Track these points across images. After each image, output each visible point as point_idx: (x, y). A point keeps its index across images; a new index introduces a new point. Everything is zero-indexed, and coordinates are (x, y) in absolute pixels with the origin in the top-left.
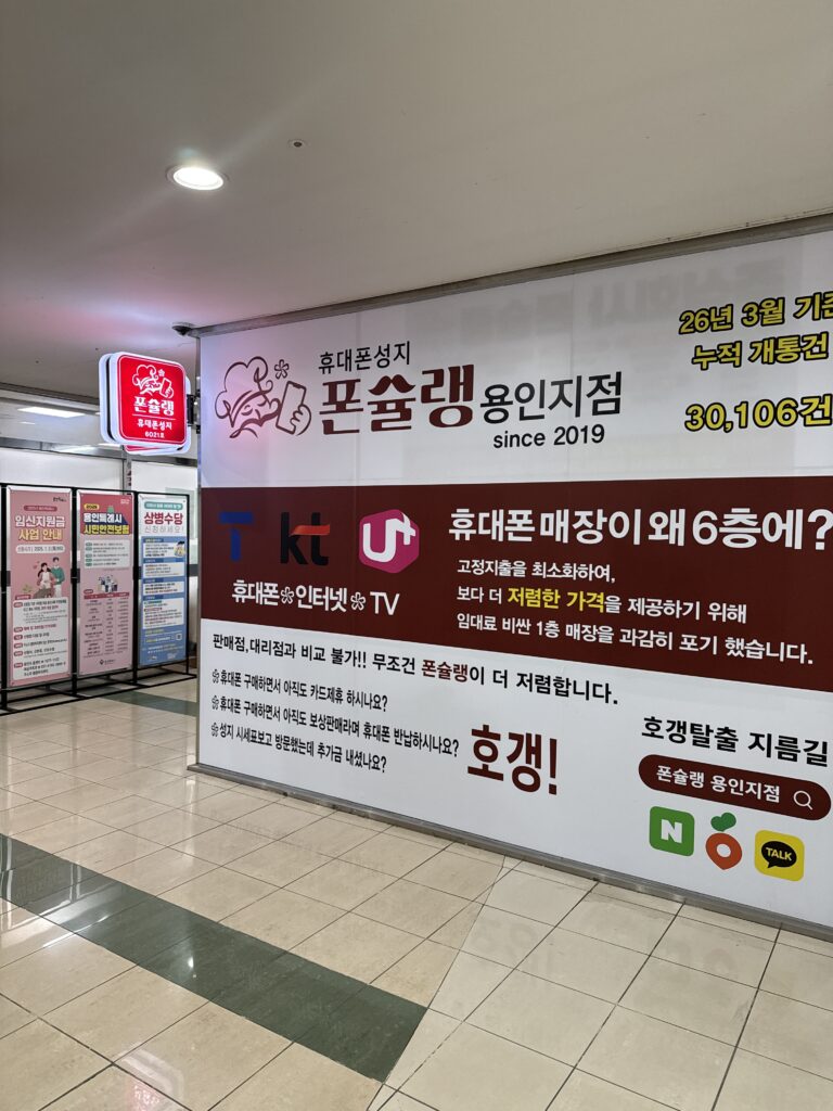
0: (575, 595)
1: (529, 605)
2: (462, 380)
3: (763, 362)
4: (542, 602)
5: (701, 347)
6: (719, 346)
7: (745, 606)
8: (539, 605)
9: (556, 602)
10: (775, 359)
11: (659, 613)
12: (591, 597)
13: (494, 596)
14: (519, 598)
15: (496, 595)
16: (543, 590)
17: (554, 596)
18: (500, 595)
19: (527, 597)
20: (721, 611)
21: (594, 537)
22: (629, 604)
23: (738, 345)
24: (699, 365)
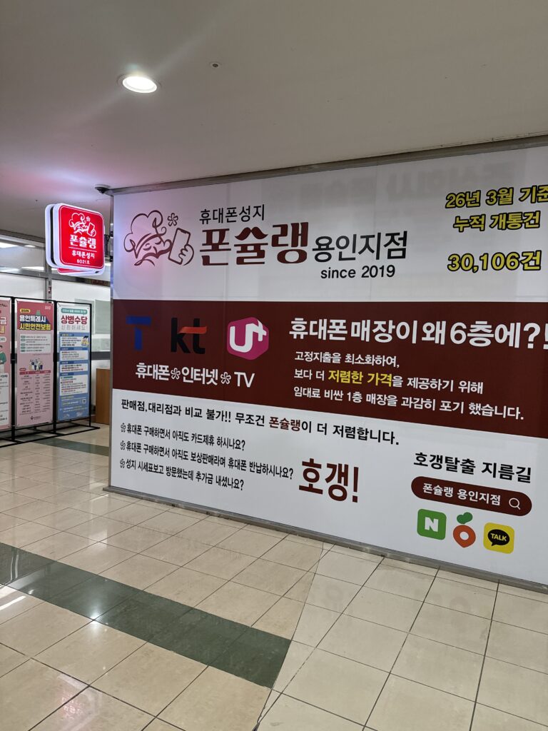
0: (373, 375)
1: (342, 381)
2: (300, 232)
3: (499, 229)
4: (351, 380)
5: (459, 217)
6: (471, 217)
7: (482, 383)
8: (349, 382)
9: (360, 380)
10: (506, 227)
11: (427, 387)
12: (383, 377)
13: (319, 375)
14: (336, 377)
15: (321, 375)
16: (352, 372)
17: (359, 376)
18: (323, 375)
19: (341, 376)
20: (467, 386)
21: (386, 338)
22: (408, 381)
23: (483, 217)
24: (458, 229)
